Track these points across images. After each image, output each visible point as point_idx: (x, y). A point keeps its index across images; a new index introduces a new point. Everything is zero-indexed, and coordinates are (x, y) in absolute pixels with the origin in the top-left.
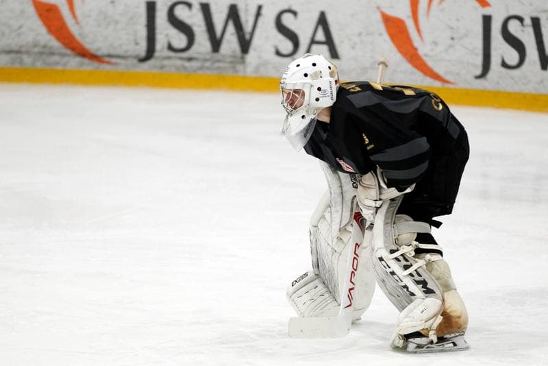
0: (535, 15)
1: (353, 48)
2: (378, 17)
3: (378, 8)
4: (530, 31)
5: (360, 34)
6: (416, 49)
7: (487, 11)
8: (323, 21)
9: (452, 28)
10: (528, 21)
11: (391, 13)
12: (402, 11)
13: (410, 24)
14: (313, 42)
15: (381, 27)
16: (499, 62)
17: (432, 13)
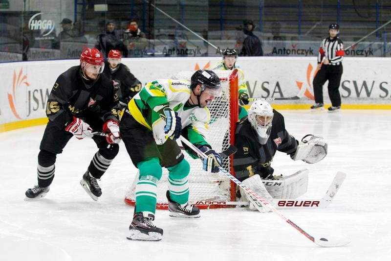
8: (278, 85)
14: (274, 92)
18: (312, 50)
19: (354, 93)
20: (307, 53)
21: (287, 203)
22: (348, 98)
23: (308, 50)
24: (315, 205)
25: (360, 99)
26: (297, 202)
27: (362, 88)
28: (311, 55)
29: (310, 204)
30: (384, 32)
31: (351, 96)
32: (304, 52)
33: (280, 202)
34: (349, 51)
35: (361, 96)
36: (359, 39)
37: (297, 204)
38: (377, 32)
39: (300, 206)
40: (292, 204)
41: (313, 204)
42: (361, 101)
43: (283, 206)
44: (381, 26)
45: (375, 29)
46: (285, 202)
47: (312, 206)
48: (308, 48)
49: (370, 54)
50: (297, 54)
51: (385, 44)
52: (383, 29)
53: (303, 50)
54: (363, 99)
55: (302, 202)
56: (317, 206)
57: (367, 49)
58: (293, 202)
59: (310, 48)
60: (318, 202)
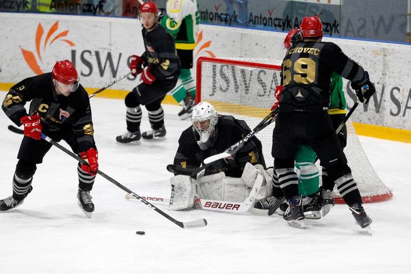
0: (97, 50)
1: (8, 66)
2: (20, 51)
3: (20, 46)
4: (95, 57)
5: (11, 60)
6: (39, 67)
7: (73, 48)
9: (56, 56)
10: (93, 53)
11: (26, 49)
12: (32, 48)
13: (36, 54)
15: (22, 56)
16: (80, 73)
17: (46, 48)
21: (213, 204)
24: (235, 209)
26: (221, 204)
29: (231, 207)
33: (207, 202)
37: (221, 207)
39: (223, 208)
40: (217, 206)
41: (234, 207)
43: (209, 207)
46: (211, 203)
47: (233, 209)
55: (225, 204)
56: (237, 209)
58: (218, 204)
60: (239, 206)
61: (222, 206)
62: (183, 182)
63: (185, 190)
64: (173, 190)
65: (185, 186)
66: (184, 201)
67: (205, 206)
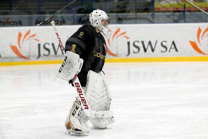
18: (21, 22)
19: (52, 52)
20: (17, 24)
21: (79, 88)
22: (48, 56)
23: (18, 22)
24: (85, 107)
25: (57, 56)
26: (82, 94)
27: (58, 48)
28: (21, 25)
29: (85, 103)
30: (73, 7)
31: (50, 54)
32: (15, 24)
33: (78, 83)
34: (48, 22)
35: (58, 54)
36: (55, 12)
38: (67, 7)
41: (85, 105)
42: (58, 57)
43: (77, 87)
44: (71, 2)
45: (66, 5)
46: (79, 87)
47: (84, 105)
48: (17, 21)
49: (63, 23)
50: (10, 25)
51: (74, 15)
52: (72, 4)
53: (14, 22)
54: (59, 56)
55: (84, 98)
56: (85, 109)
57: (61, 20)
58: (81, 92)
59: (20, 21)
60: (88, 108)
61: (82, 96)
62: (73, 60)
63: (72, 66)
64: (65, 60)
65: (73, 63)
66: (68, 75)
67: (75, 83)
